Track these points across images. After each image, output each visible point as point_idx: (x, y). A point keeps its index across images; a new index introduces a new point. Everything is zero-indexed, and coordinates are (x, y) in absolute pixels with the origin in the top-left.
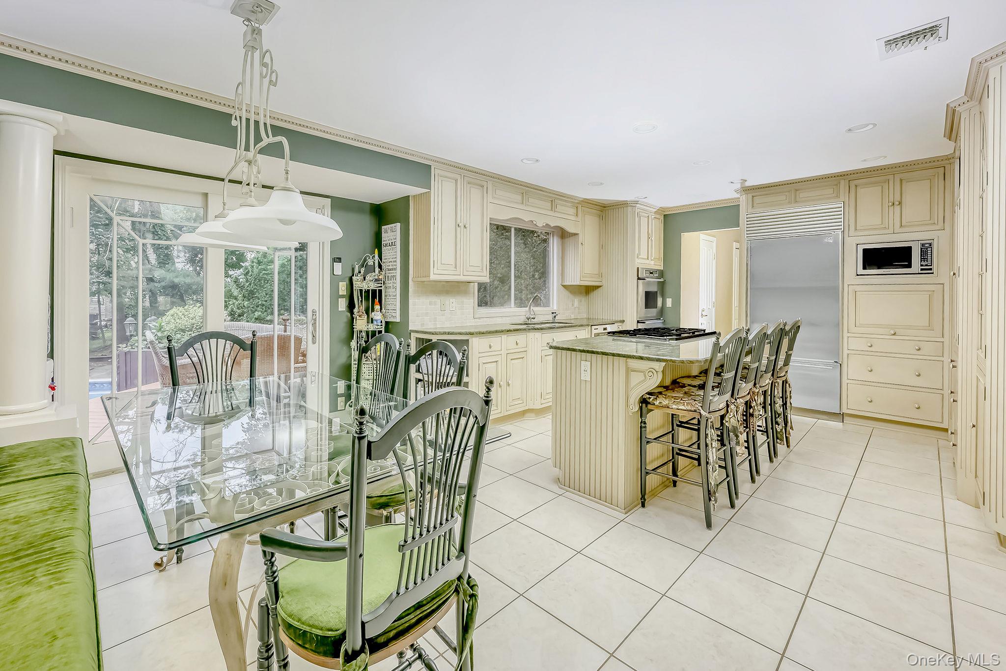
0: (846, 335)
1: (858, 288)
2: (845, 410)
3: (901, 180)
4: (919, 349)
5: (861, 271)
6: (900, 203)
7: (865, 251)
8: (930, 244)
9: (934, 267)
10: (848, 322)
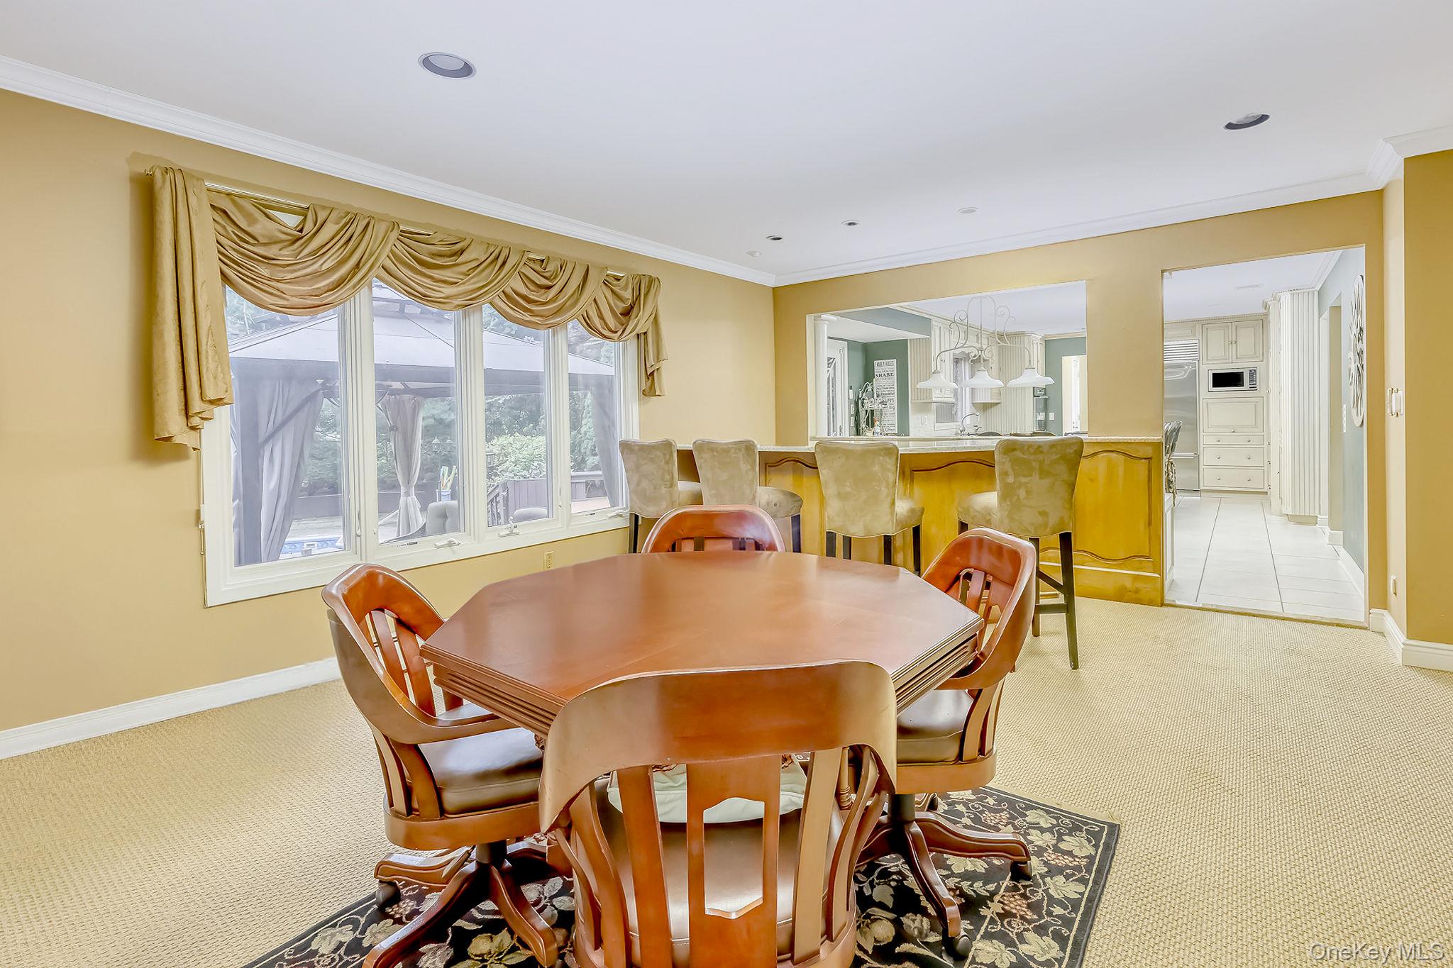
0: (1202, 434)
1: (1209, 401)
2: (1202, 488)
3: (1236, 327)
4: (1249, 441)
5: (1211, 388)
6: (1236, 342)
7: (1214, 375)
8: (1255, 370)
9: (1258, 385)
10: (1203, 425)
